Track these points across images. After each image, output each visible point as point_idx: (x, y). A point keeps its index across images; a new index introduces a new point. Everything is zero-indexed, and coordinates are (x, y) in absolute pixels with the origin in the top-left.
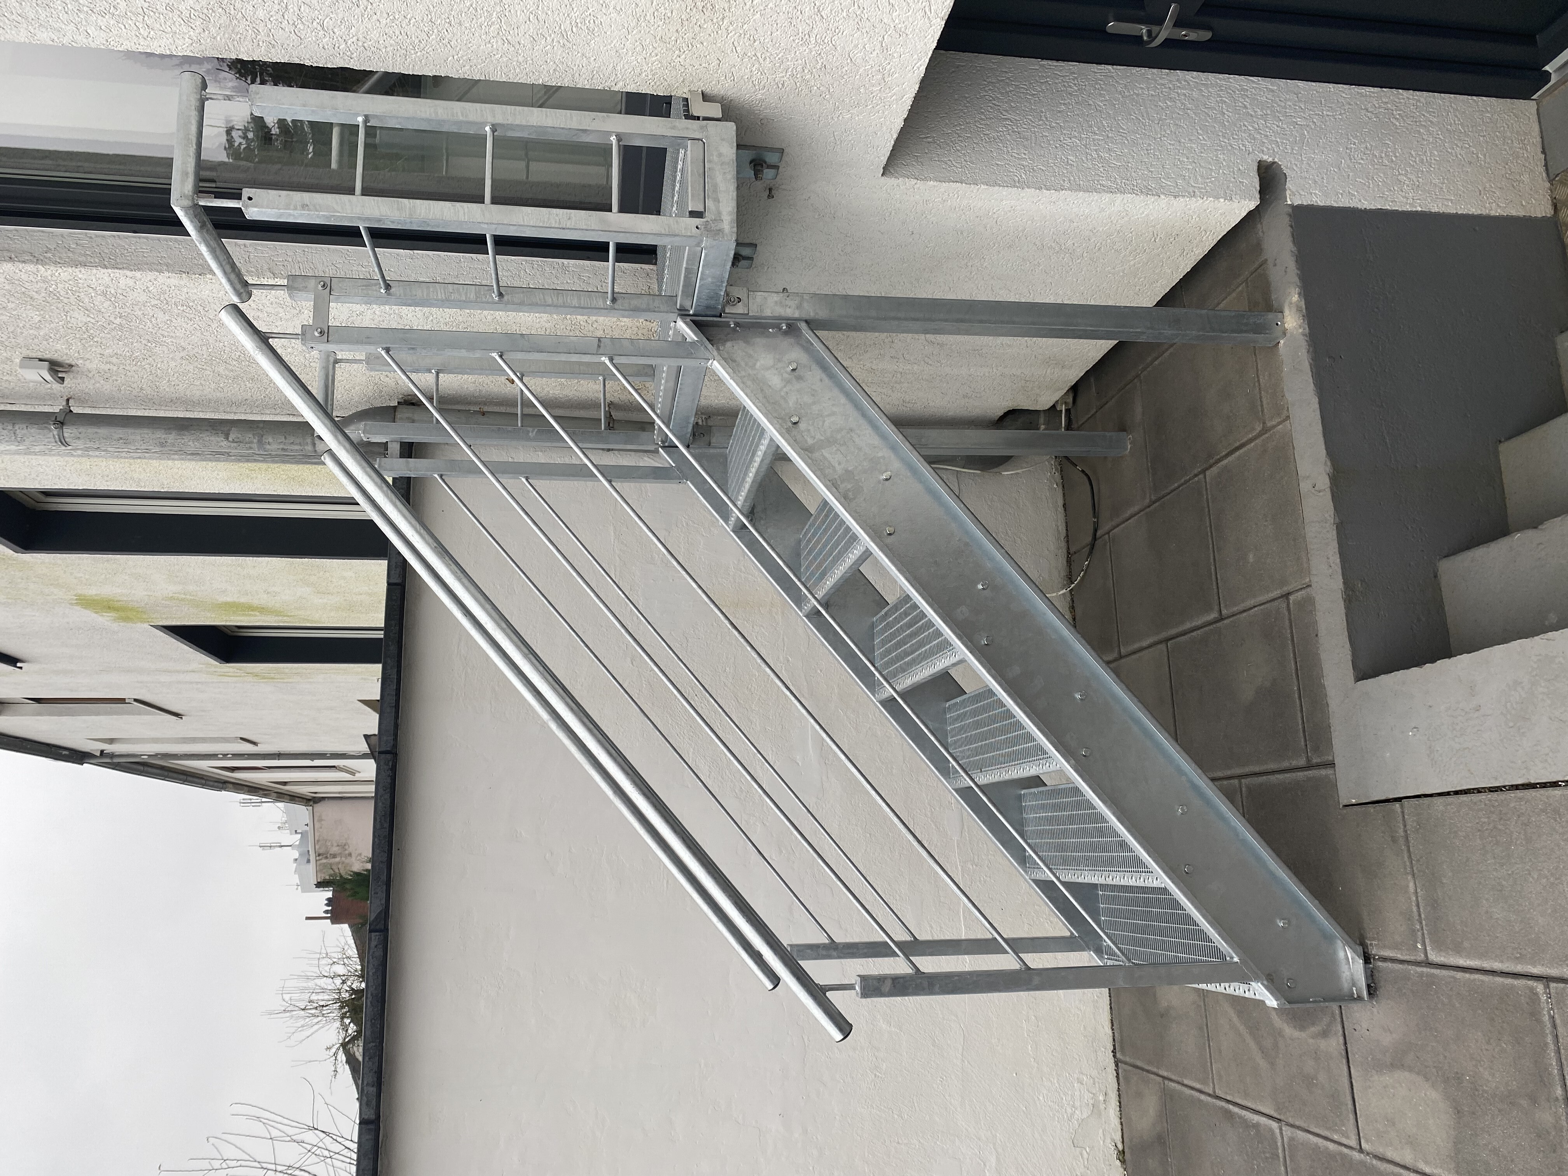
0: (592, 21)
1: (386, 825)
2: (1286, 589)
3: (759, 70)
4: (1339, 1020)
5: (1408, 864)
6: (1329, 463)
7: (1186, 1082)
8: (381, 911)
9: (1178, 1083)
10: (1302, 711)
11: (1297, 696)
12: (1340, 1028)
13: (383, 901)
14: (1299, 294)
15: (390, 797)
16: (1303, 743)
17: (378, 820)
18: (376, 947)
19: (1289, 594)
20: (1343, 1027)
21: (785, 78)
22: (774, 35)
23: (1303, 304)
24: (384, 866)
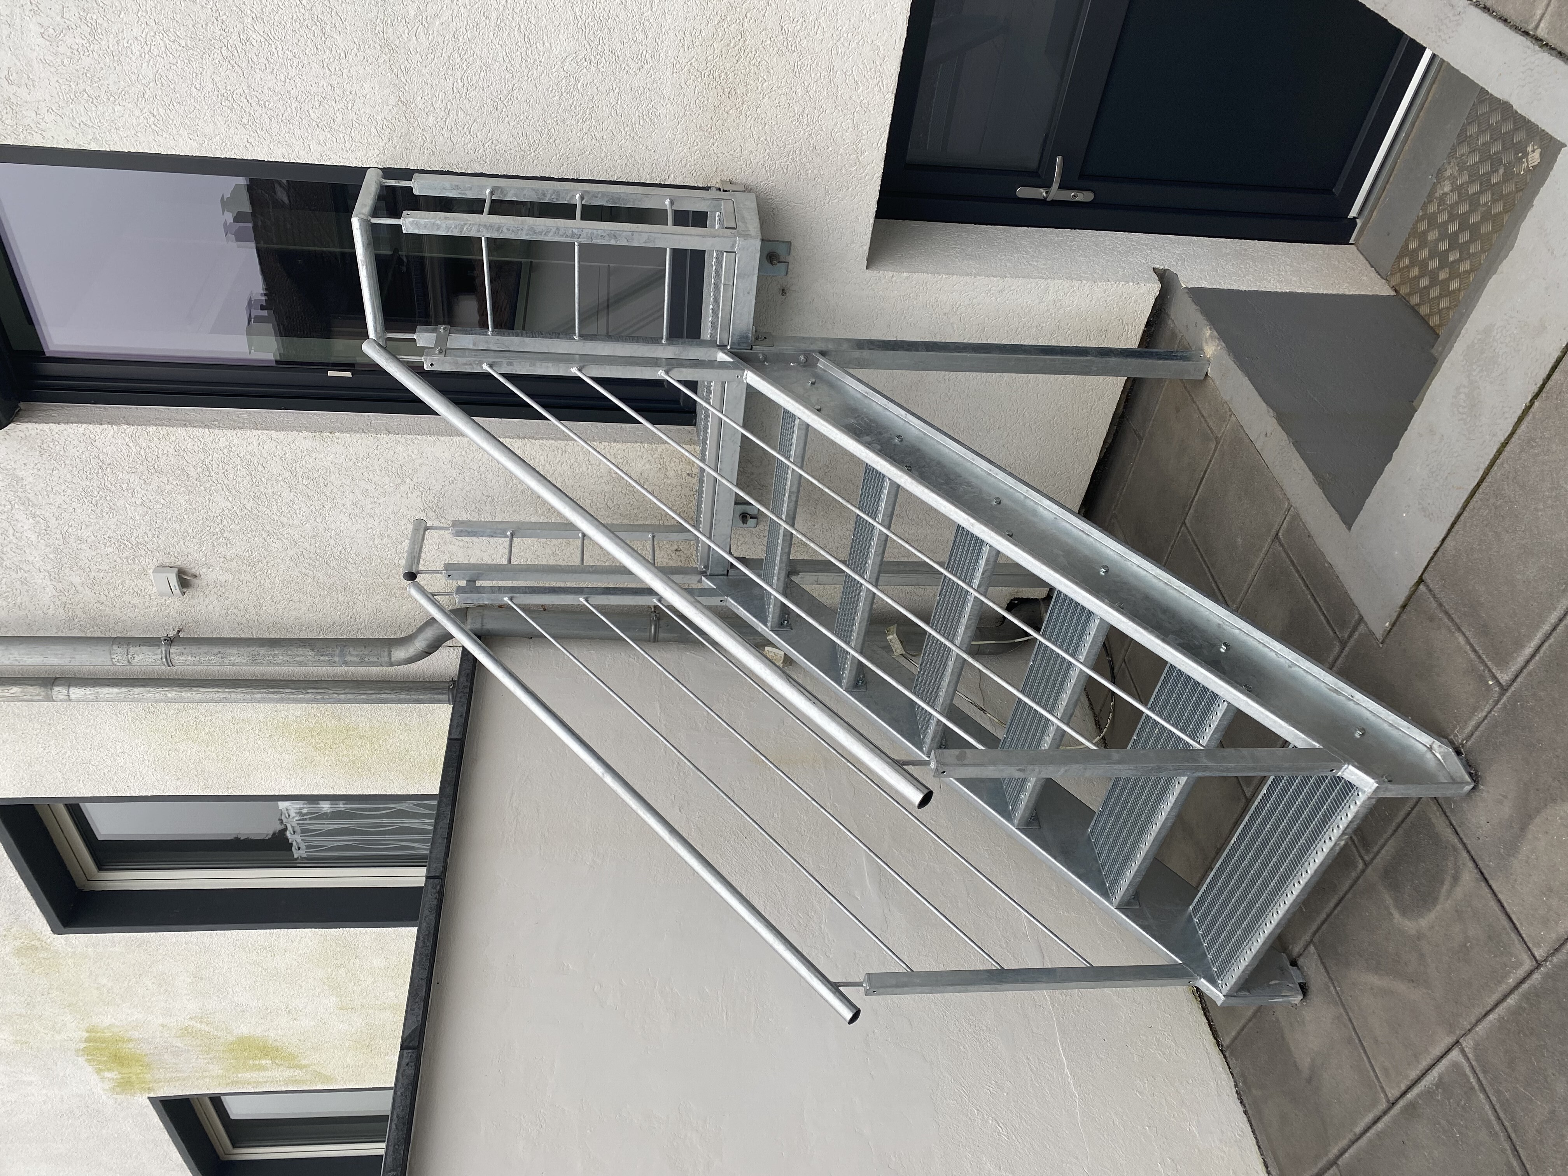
0: (653, 114)
1: (429, 944)
2: (1273, 532)
3: (769, 155)
4: (1460, 846)
5: (1450, 624)
6: (1271, 411)
7: (1358, 1130)
8: (416, 1028)
9: (1353, 1142)
10: (1321, 609)
11: (1312, 601)
12: (1465, 854)
13: (420, 1018)
14: (1210, 329)
15: (436, 917)
16: (1331, 634)
17: (421, 938)
18: (407, 1065)
19: (1277, 534)
20: (1468, 852)
21: (788, 163)
22: (778, 117)
23: (1215, 333)
24: (424, 983)
